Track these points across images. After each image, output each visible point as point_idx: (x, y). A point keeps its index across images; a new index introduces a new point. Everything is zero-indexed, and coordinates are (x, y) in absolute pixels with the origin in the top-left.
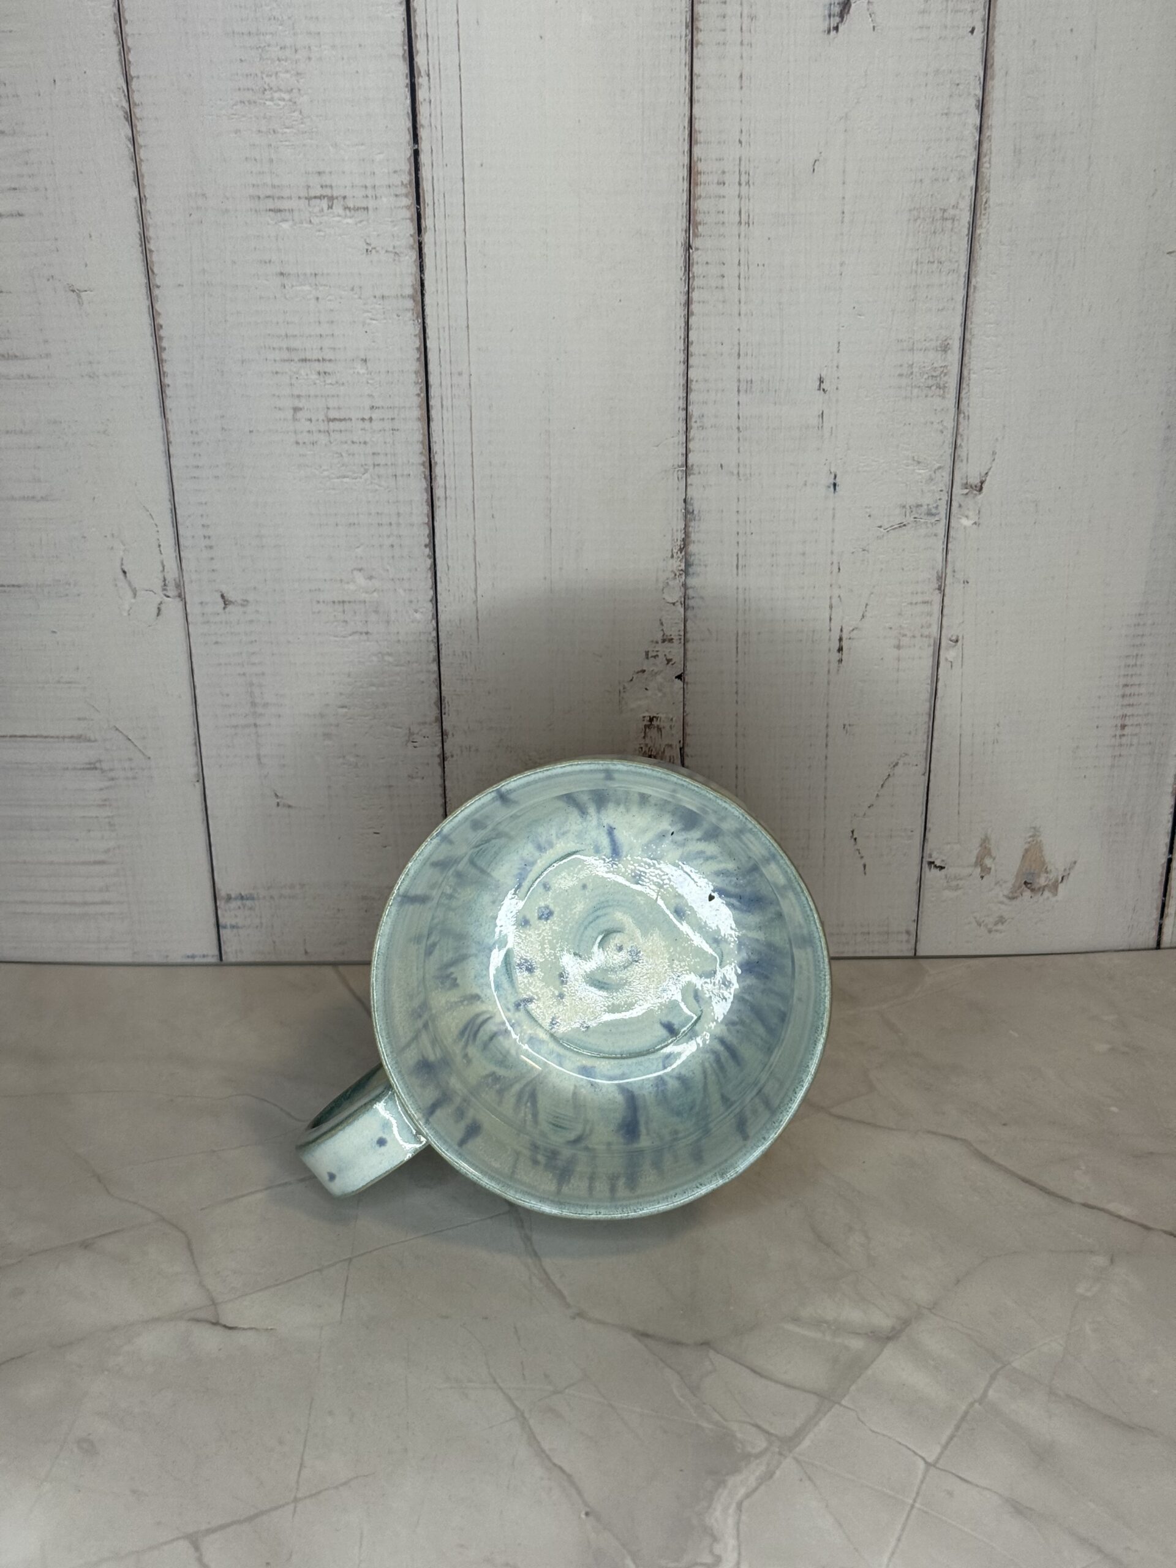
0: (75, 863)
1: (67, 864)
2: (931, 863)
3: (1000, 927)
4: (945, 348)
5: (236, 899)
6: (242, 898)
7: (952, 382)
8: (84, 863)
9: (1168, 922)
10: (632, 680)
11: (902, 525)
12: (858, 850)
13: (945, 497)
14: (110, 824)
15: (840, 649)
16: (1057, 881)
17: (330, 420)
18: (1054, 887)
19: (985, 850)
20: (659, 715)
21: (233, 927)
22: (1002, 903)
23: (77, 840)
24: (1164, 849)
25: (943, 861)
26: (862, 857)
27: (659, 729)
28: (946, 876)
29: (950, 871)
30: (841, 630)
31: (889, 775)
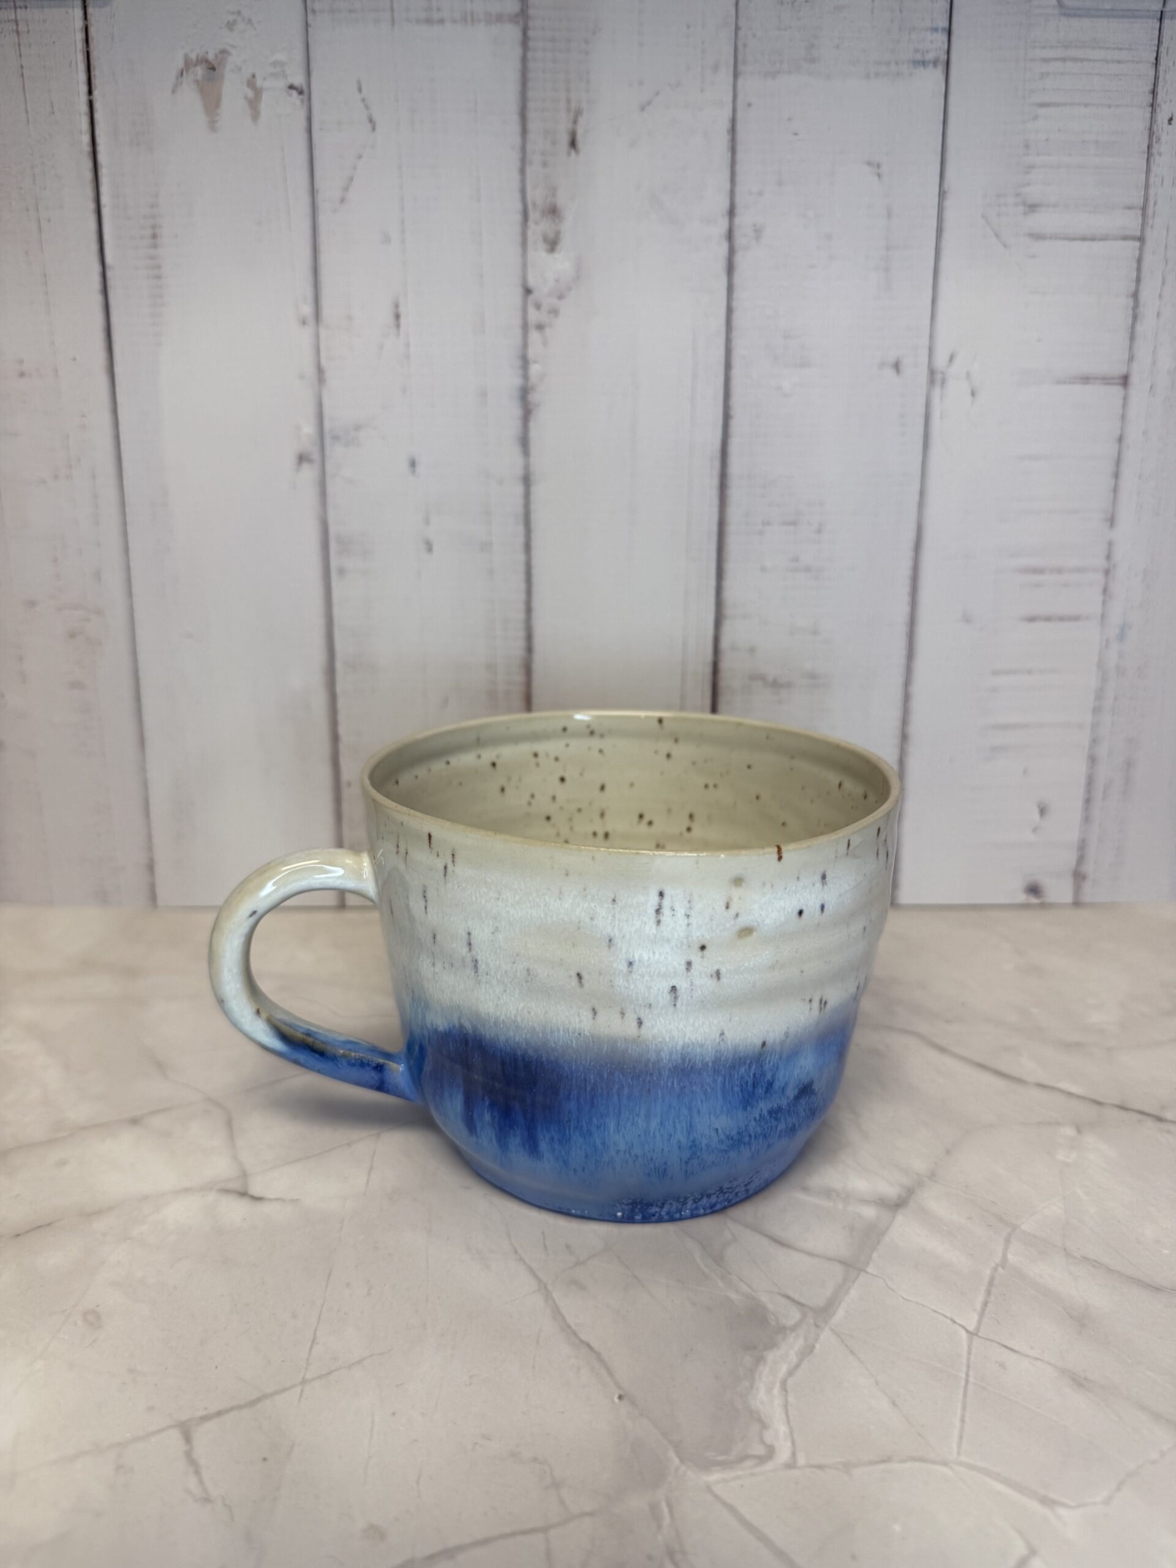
0: (1065, 104)
1: (1072, 104)
2: (301, 92)
3: (231, 18)
4: (342, 572)
5: (929, 62)
6: (923, 63)
7: (333, 547)
8: (1058, 105)
9: (79, 23)
10: (569, 289)
11: (358, 428)
12: (367, 107)
13: (327, 452)
14: (1027, 146)
15: (397, 316)
16: (187, 71)
17: (794, 523)
18: (188, 64)
19: (254, 104)
20: (543, 254)
21: (935, 30)
22: (233, 46)
23: (1059, 130)
24: (97, 105)
25: (290, 95)
26: (363, 100)
27: (545, 239)
28: (285, 76)
29: (282, 84)
30: (398, 335)
31: (346, 189)
